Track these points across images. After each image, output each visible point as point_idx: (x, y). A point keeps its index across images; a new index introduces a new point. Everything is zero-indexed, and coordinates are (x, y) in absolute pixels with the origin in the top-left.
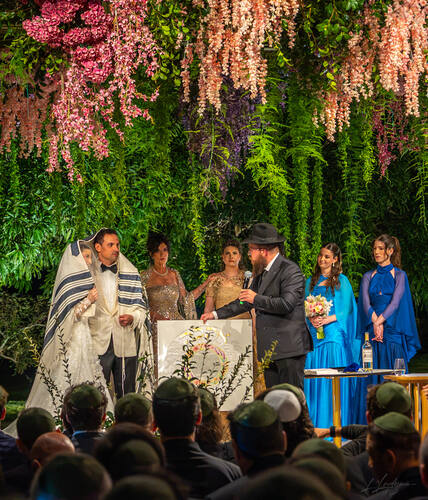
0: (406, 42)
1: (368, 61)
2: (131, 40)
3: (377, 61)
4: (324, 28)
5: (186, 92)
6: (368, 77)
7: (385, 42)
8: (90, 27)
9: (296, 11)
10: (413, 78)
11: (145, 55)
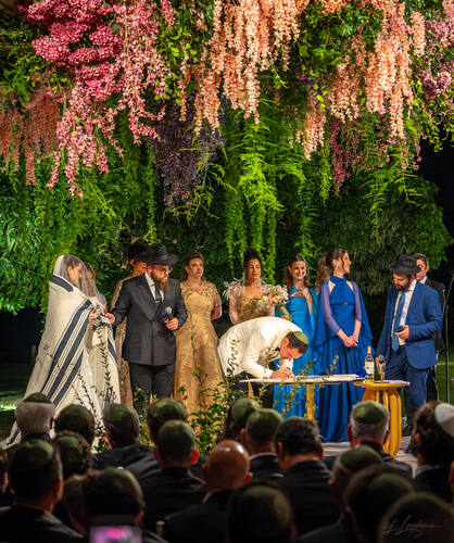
0: (392, 67)
1: (353, 84)
2: (141, 61)
3: (362, 84)
4: (321, 52)
5: (183, 111)
6: (354, 99)
7: (373, 67)
8: (98, 47)
9: (297, 36)
10: (398, 101)
11: (153, 75)
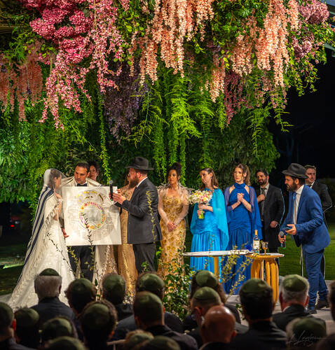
0: (276, 38)
1: (248, 50)
2: (106, 35)
4: (228, 28)
6: (248, 60)
7: (262, 38)
8: (75, 26)
10: (280, 61)
11: (114, 45)
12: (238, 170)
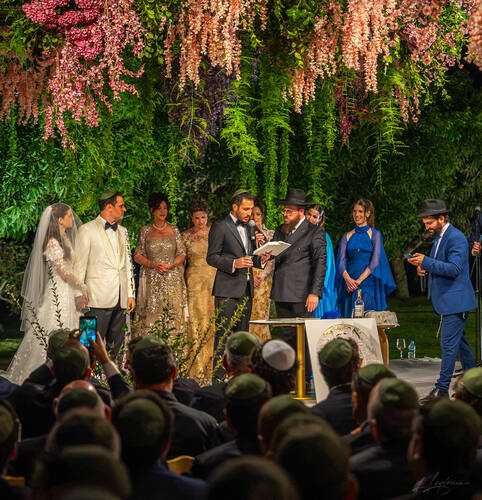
0: (366, 26)
1: (331, 42)
2: (120, 23)
3: (340, 43)
4: (293, 13)
5: (169, 69)
6: (332, 57)
7: (347, 26)
8: (83, 10)
10: (372, 58)
11: (132, 36)
12: (359, 208)
